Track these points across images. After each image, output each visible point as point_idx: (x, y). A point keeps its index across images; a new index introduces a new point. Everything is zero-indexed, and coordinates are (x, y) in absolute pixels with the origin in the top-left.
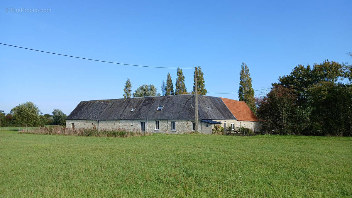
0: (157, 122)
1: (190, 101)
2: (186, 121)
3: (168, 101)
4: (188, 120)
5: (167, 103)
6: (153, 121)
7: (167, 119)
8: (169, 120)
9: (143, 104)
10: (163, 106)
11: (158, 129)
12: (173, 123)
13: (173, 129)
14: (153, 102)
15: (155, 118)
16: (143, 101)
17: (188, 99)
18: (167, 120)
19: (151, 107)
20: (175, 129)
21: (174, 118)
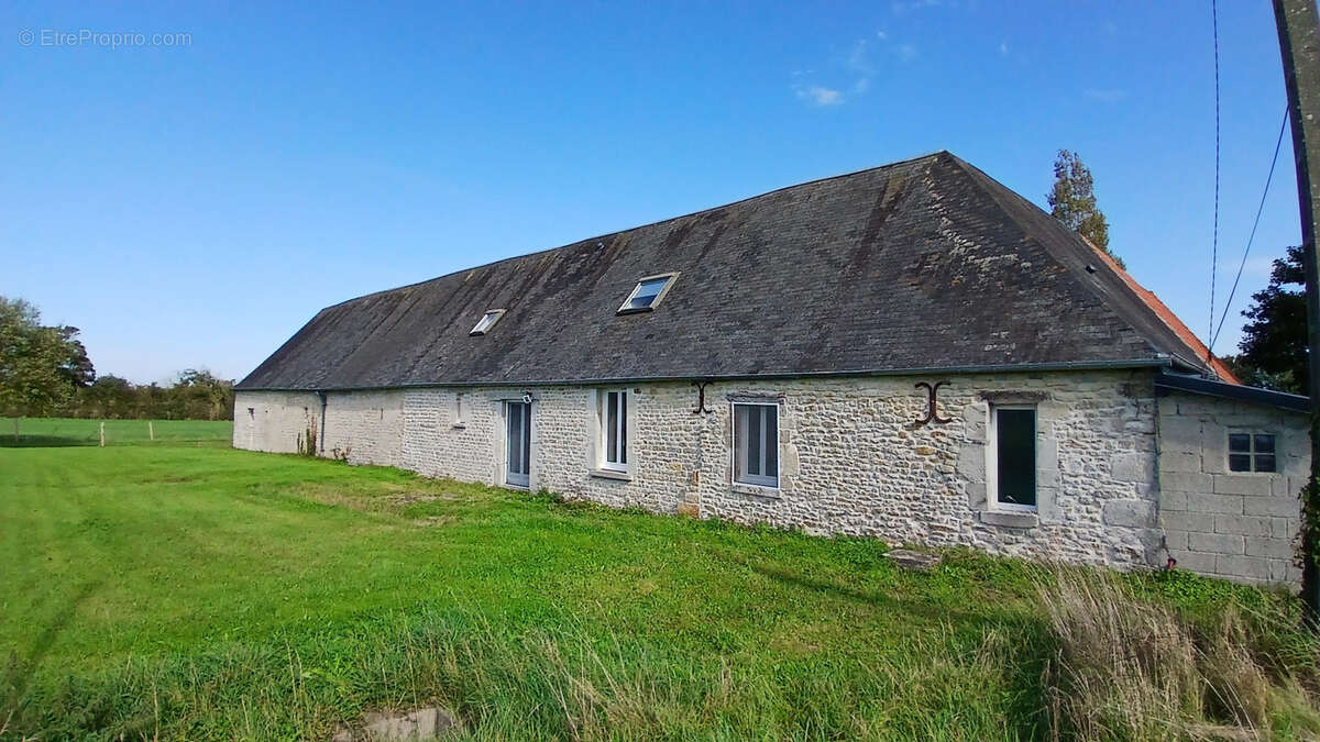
0: (613, 398)
1: (915, 205)
2: (906, 389)
3: (713, 241)
4: (931, 380)
5: (706, 249)
6: (579, 395)
7: (693, 373)
8: (710, 381)
9: (545, 286)
10: (675, 275)
11: (618, 466)
12: (755, 410)
13: (754, 469)
14: (608, 264)
15: (600, 370)
16: (555, 266)
17: (888, 197)
18: (695, 382)
19: (587, 294)
20: (772, 470)
21: (760, 365)
